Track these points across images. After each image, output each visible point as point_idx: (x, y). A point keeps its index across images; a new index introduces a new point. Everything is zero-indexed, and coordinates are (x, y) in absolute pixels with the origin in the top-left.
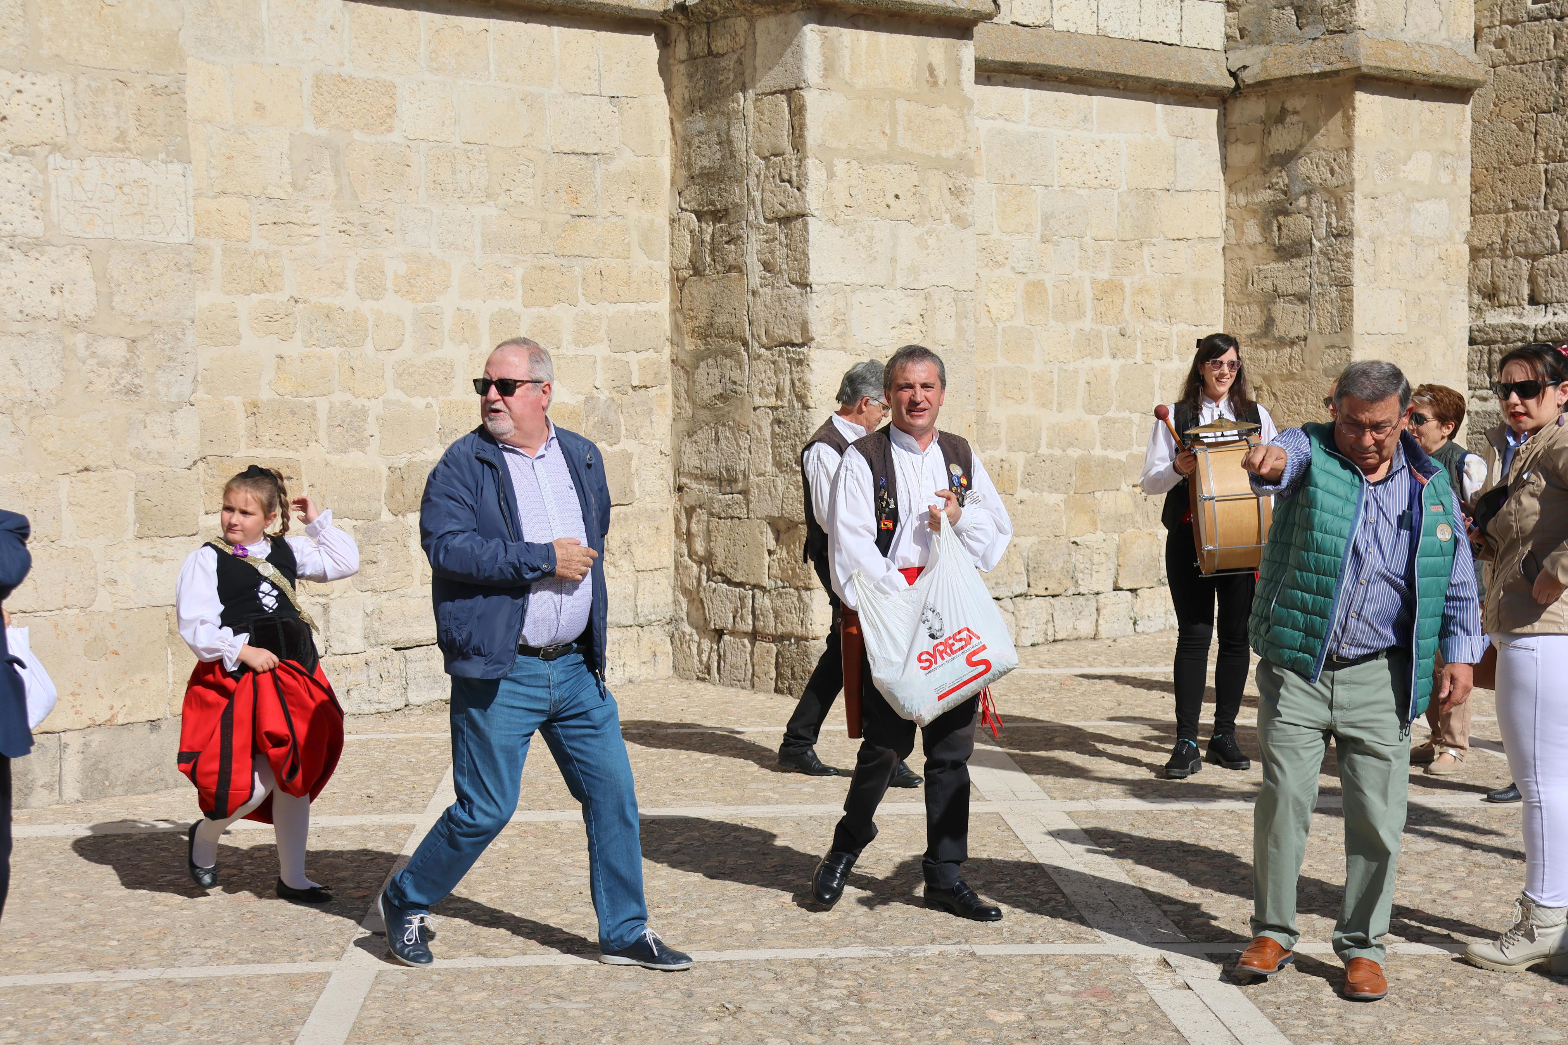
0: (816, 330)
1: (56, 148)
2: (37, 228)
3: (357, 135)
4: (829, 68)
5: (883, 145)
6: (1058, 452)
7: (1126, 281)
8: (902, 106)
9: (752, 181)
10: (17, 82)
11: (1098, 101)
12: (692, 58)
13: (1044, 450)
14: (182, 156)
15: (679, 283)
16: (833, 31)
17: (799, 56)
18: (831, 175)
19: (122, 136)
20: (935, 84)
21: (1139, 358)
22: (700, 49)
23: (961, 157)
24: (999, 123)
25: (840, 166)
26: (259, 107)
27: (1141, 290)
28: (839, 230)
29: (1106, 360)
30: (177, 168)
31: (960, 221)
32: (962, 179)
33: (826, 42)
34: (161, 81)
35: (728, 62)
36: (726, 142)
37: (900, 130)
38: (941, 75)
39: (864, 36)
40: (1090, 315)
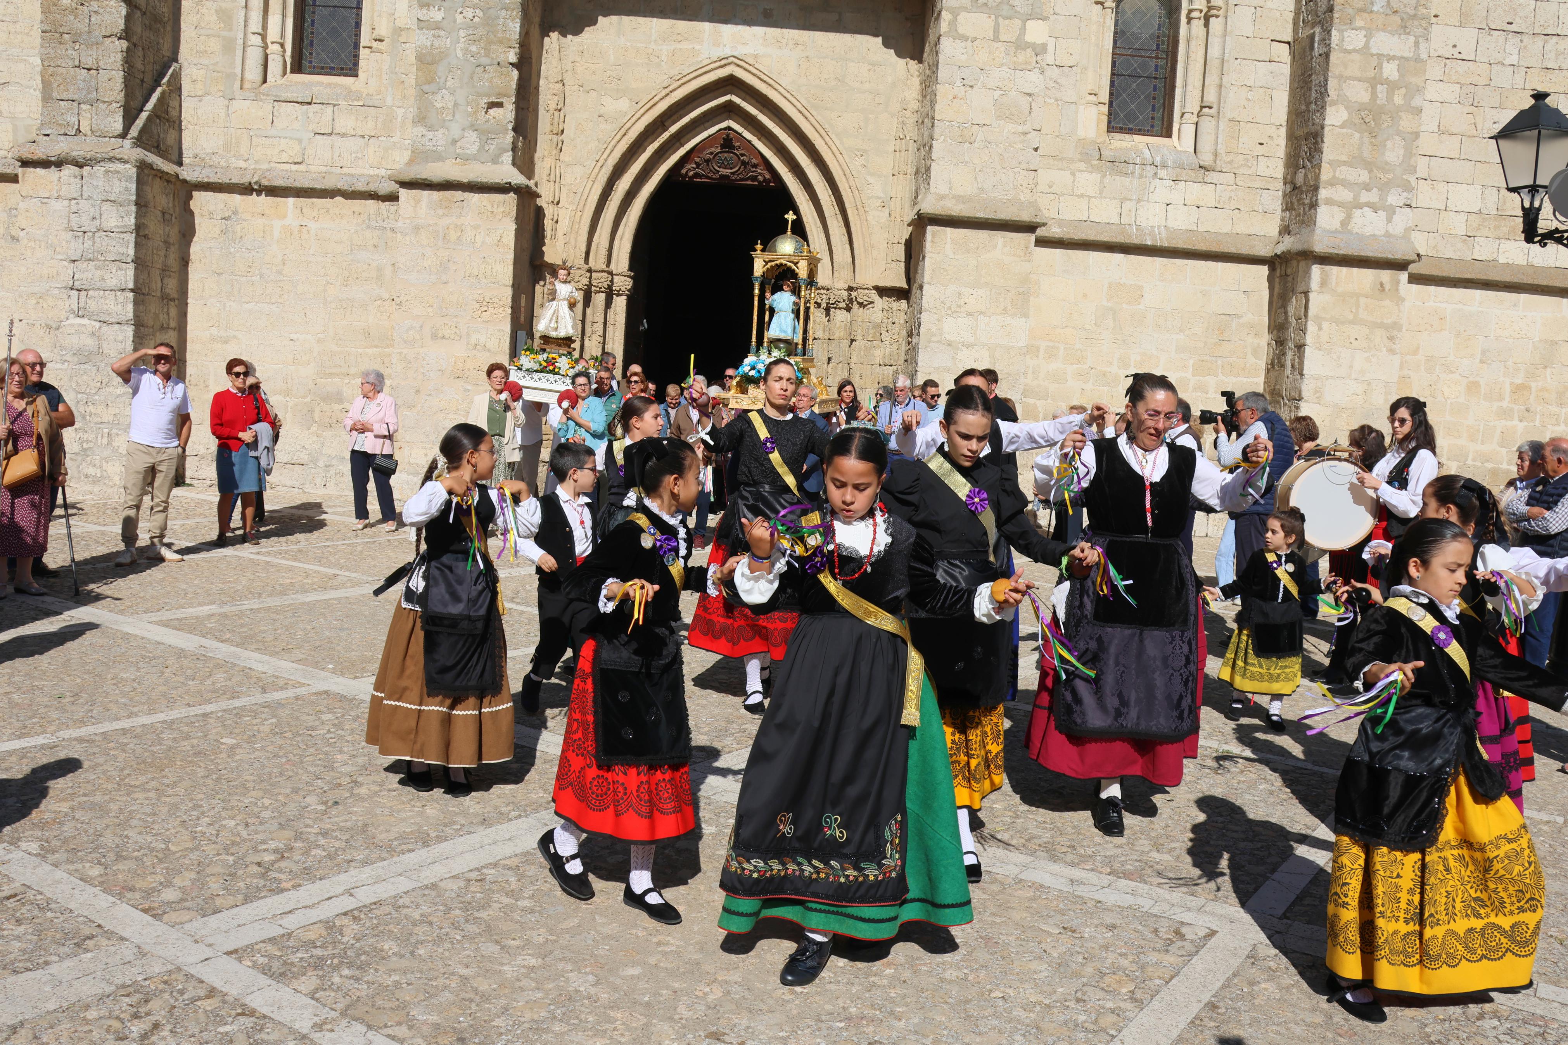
0: (1304, 394)
1: (981, 313)
2: (972, 340)
3: (1124, 306)
4: (1324, 283)
5: (1351, 317)
6: (1479, 464)
7: (1533, 385)
8: (1363, 300)
9: (1291, 330)
10: (971, 291)
11: (1523, 297)
12: (1281, 276)
13: (1469, 462)
14: (1026, 316)
15: (1268, 371)
16: (1328, 268)
17: (1309, 278)
18: (1320, 329)
19: (1005, 309)
20: (1383, 290)
21: (1537, 423)
22: (1283, 273)
23: (1395, 323)
24: (1460, 306)
25: (1325, 325)
26: (1085, 295)
27: (1543, 390)
28: (1322, 353)
29: (1516, 422)
30: (1024, 320)
31: (1392, 351)
32: (1395, 333)
33: (1323, 272)
34: (1021, 290)
35: (1290, 279)
36: (1286, 313)
37: (1361, 310)
38: (1387, 287)
39: (1345, 270)
40: (1507, 399)
